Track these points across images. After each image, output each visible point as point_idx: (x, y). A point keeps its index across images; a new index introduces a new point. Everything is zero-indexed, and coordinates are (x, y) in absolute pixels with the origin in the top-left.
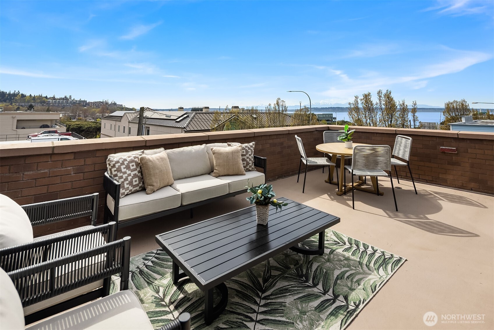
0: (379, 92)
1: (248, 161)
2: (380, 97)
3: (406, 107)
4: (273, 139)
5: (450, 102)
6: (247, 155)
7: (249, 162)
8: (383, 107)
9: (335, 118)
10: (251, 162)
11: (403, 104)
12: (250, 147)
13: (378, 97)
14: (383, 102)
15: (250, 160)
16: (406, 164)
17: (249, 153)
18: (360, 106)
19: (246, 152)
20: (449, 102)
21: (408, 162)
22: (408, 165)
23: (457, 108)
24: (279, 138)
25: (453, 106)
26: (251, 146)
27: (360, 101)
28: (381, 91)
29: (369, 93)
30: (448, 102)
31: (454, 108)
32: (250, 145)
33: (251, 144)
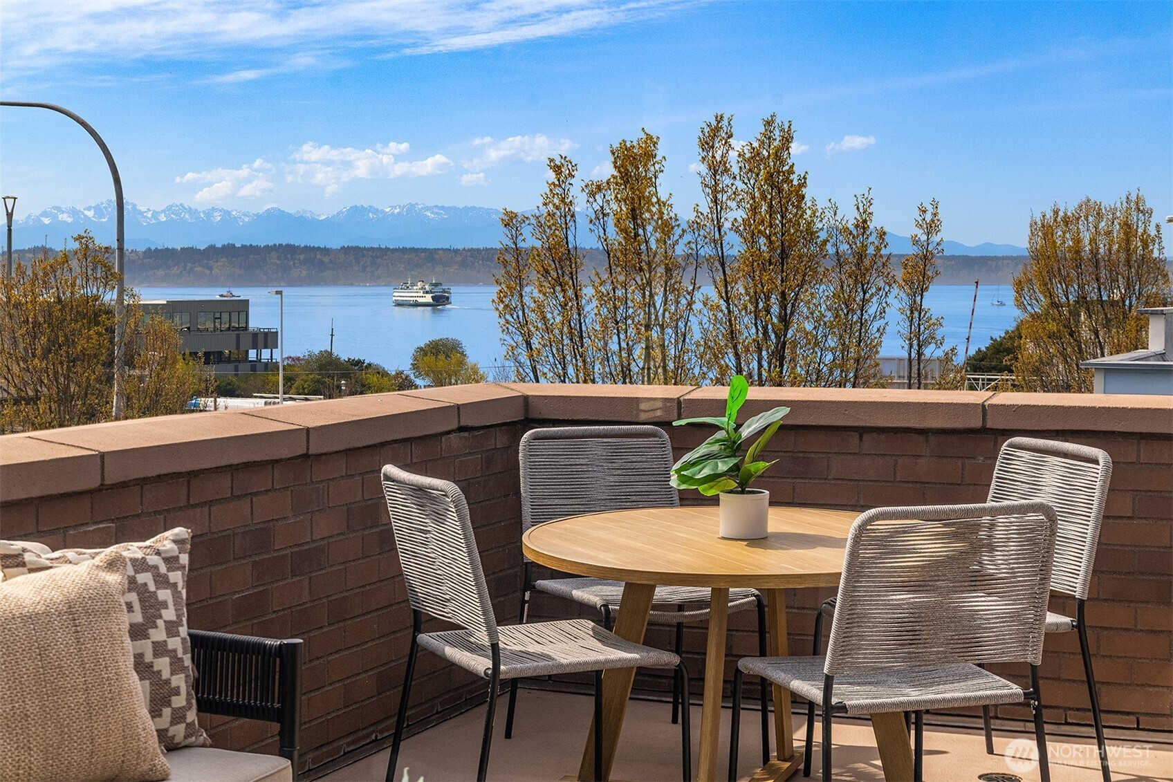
0: (715, 130)
1: (166, 674)
2: (717, 168)
3: (878, 249)
4: (211, 503)
5: (1061, 214)
6: (151, 632)
7: (168, 682)
8: (735, 246)
9: (268, 339)
10: (179, 681)
11: (863, 226)
12: (163, 569)
13: (703, 168)
14: (735, 214)
15: (176, 665)
16: (1067, 620)
17: (163, 612)
18: (585, 238)
19: (144, 609)
20: (1056, 212)
21: (1079, 608)
22: (1080, 627)
23: (1095, 252)
24: (245, 496)
25: (1078, 241)
26: (171, 561)
27: (584, 196)
28: (725, 123)
29: (649, 137)
30: (1049, 214)
31: (1078, 252)
32: (159, 546)
33: (166, 540)
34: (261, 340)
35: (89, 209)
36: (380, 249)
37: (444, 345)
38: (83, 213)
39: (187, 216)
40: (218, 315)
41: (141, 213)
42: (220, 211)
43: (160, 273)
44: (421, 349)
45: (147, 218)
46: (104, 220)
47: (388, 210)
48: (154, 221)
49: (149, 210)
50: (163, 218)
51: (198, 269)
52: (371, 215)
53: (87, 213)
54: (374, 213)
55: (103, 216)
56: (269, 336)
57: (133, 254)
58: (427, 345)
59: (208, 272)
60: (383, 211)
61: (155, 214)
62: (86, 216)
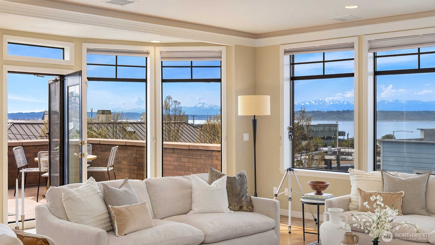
34: (341, 134)
35: (313, 101)
36: (388, 111)
37: (390, 136)
38: (312, 102)
39: (338, 103)
40: (330, 128)
41: (326, 102)
42: (346, 101)
43: (331, 117)
44: (384, 137)
45: (327, 103)
46: (317, 104)
47: (391, 101)
48: (329, 104)
49: (328, 101)
50: (331, 103)
51: (340, 116)
52: (386, 102)
53: (313, 102)
54: (387, 102)
55: (317, 103)
56: (343, 133)
57: (324, 112)
58: (385, 136)
59: (343, 117)
60: (389, 102)
61: (330, 103)
62: (312, 103)
